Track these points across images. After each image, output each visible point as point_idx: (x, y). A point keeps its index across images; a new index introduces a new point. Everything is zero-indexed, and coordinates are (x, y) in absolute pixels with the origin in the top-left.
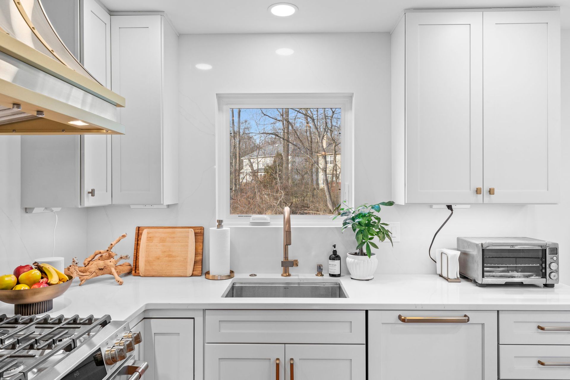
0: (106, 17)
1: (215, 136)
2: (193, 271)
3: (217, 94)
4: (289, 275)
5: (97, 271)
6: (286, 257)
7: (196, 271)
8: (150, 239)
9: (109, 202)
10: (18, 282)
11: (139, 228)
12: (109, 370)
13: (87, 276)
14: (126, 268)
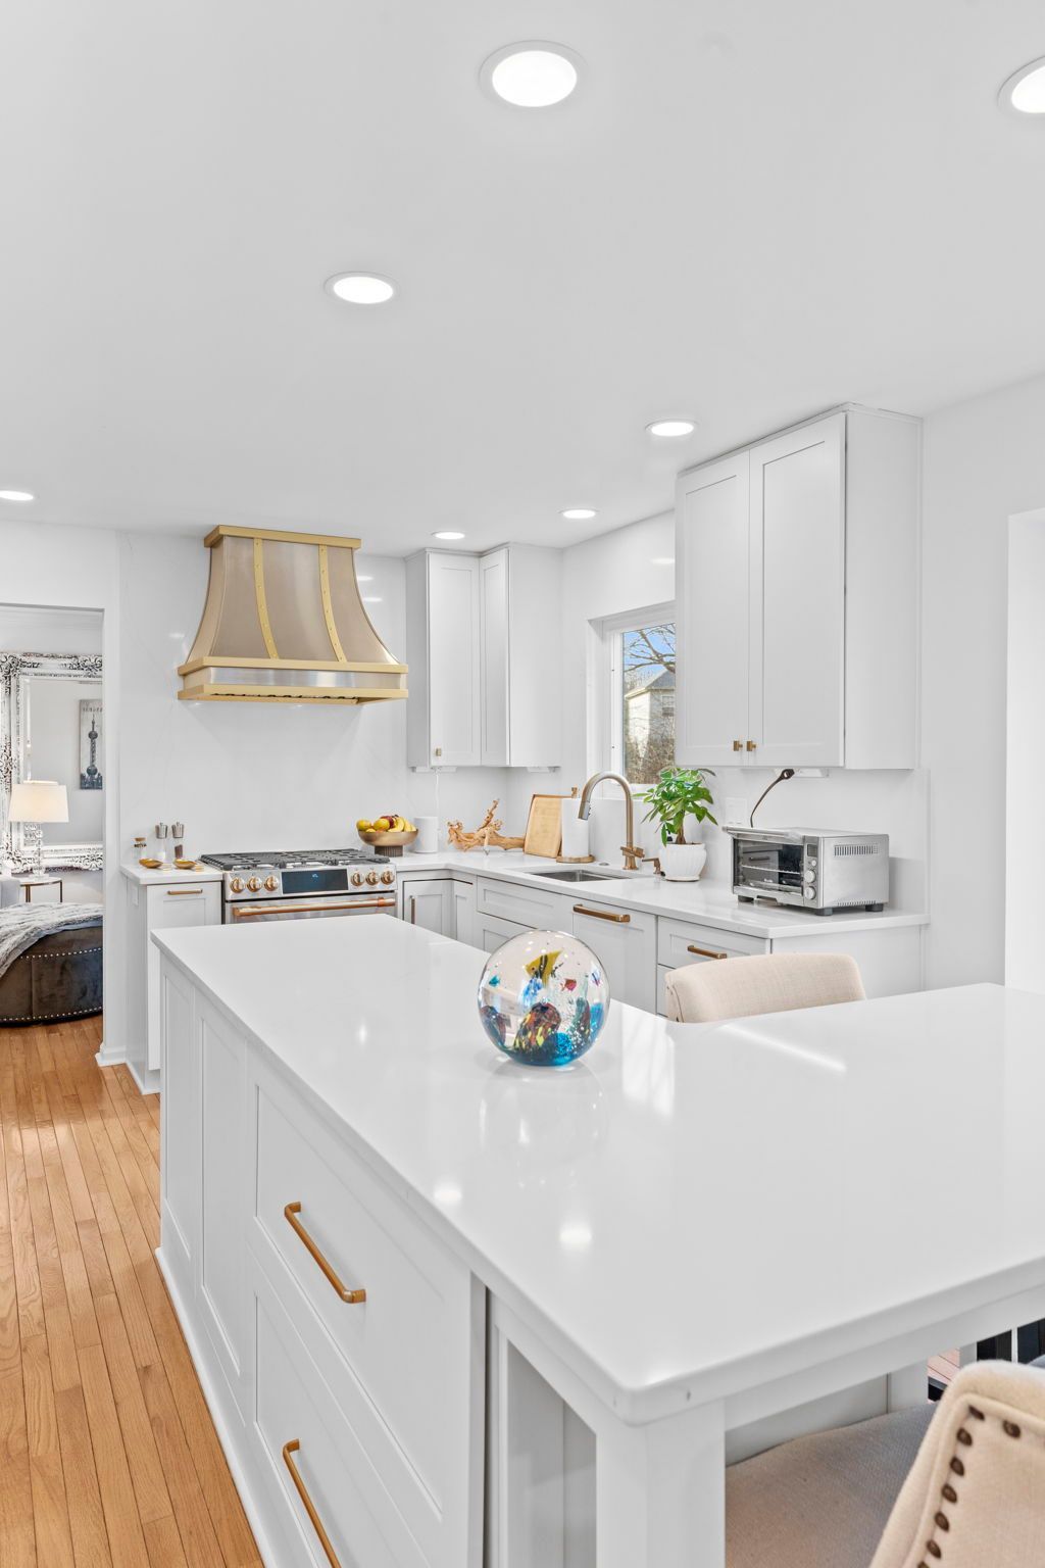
0: (473, 561)
2: (558, 851)
3: (590, 621)
4: (633, 867)
5: (480, 839)
6: (630, 843)
8: (536, 808)
9: (478, 763)
10: (372, 827)
11: (534, 796)
12: (351, 888)
13: (470, 842)
14: (515, 841)
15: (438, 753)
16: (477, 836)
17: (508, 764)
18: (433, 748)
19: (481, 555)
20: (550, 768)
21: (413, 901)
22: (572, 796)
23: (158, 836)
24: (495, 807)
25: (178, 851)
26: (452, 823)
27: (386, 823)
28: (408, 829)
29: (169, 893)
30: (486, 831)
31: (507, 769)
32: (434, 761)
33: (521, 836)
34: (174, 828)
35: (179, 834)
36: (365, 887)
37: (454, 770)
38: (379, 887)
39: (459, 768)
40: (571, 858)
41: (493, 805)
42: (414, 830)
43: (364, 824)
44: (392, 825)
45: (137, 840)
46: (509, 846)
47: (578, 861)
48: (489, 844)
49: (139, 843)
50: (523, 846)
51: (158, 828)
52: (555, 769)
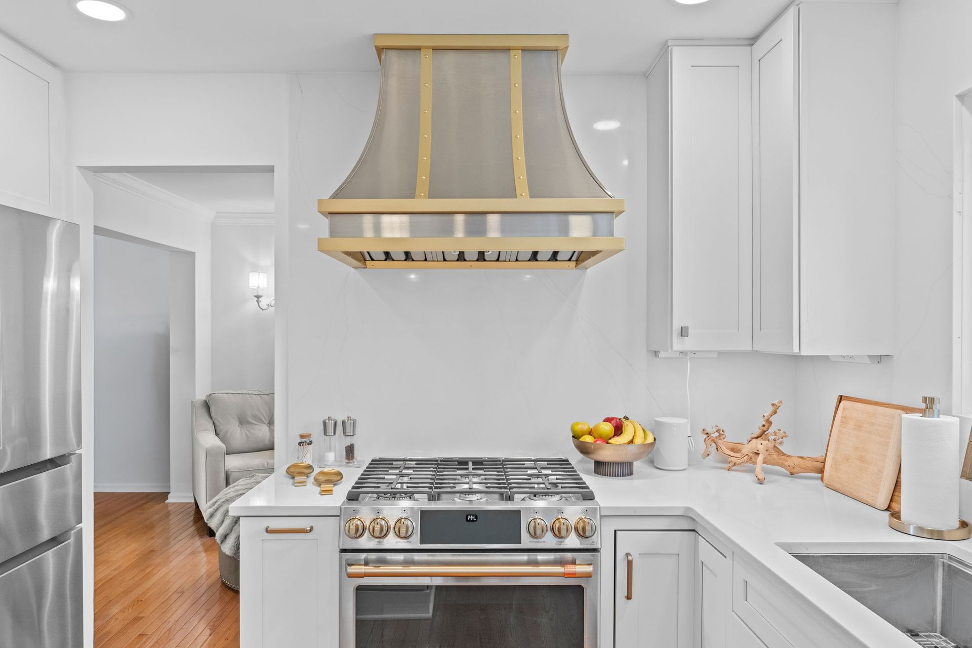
1: (952, 198)
2: (891, 500)
5: (751, 455)
7: (896, 502)
9: (746, 346)
10: (590, 434)
11: (841, 398)
12: (526, 541)
13: (737, 458)
14: (809, 464)
15: (683, 332)
16: (747, 449)
17: (796, 350)
18: (676, 326)
19: (753, 40)
20: (869, 356)
21: (630, 563)
22: (923, 412)
23: (325, 434)
24: (775, 412)
25: (350, 452)
26: (709, 430)
27: (608, 428)
28: (639, 441)
29: (268, 531)
30: (760, 445)
31: (797, 358)
32: (678, 345)
33: (818, 454)
34: (344, 423)
35: (349, 431)
36: (549, 541)
37: (715, 355)
38: (572, 541)
39: (721, 354)
40: (921, 529)
41: (771, 409)
42: (650, 439)
43: (579, 428)
44: (618, 430)
45: (302, 436)
46: (797, 470)
47: (937, 535)
48: (765, 462)
49: (305, 441)
50: (821, 471)
51: (325, 424)
52: (880, 359)
